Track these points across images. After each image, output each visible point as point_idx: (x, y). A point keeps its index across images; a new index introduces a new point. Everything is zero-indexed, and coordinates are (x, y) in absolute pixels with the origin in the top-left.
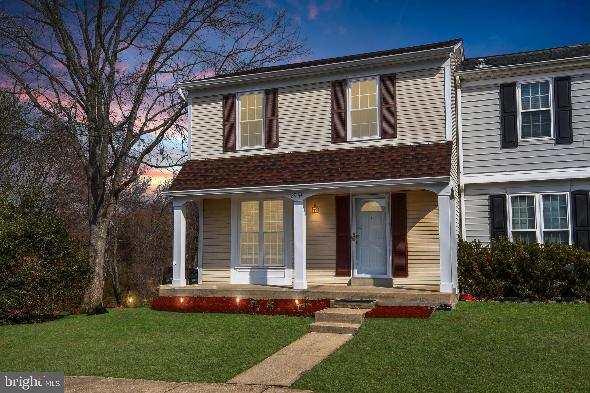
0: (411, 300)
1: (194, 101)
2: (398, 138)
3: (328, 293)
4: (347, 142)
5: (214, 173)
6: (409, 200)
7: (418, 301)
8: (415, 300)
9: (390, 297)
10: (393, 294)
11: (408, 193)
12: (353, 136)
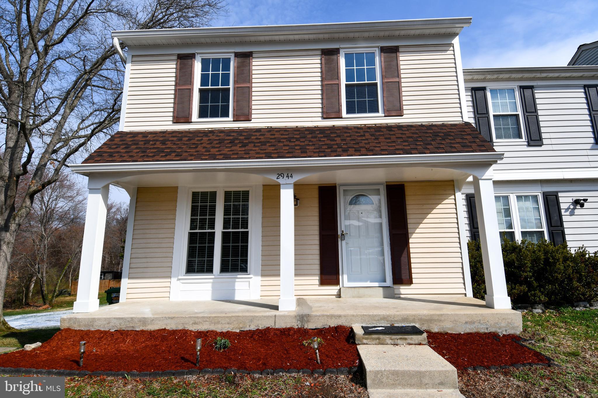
0: (466, 323)
1: (135, 59)
2: (404, 116)
3: (340, 316)
4: (342, 118)
5: (158, 145)
6: (408, 192)
7: (476, 324)
8: (472, 323)
9: (435, 320)
10: (438, 315)
11: (406, 184)
12: (348, 112)
